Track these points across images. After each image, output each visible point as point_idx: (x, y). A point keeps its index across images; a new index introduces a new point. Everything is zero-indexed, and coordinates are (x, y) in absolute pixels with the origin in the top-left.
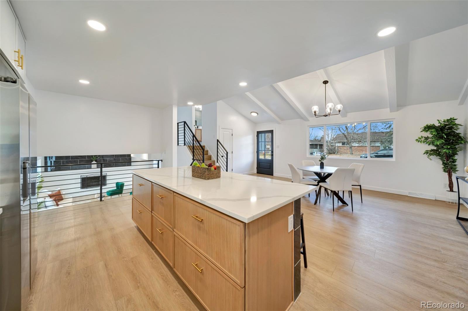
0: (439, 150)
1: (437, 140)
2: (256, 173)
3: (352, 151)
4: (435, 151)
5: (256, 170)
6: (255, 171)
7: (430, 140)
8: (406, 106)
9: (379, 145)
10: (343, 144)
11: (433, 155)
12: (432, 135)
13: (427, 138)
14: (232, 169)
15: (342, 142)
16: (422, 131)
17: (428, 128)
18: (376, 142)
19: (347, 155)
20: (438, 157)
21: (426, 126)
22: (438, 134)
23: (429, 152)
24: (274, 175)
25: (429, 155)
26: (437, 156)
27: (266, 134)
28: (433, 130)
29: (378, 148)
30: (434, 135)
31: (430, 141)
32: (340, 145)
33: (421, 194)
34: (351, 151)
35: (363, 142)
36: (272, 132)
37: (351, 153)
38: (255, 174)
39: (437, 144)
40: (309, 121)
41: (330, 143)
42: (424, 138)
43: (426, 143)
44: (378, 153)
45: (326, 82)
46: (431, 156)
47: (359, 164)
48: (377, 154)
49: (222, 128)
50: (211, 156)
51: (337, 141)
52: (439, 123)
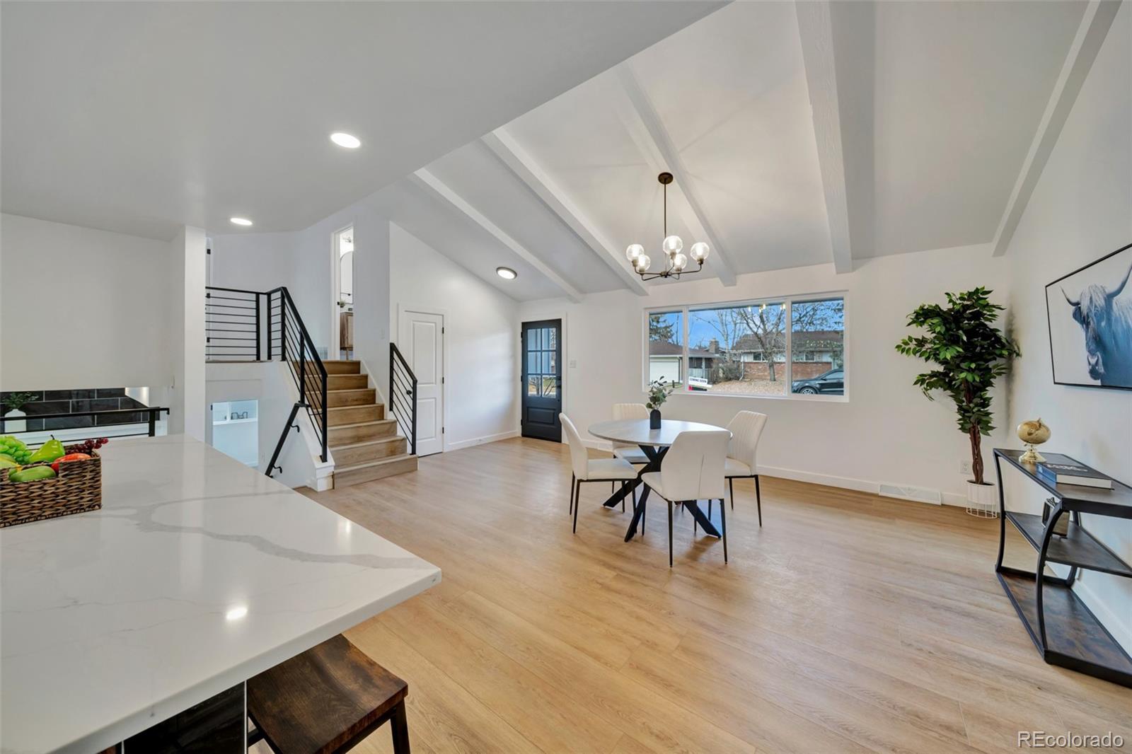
0: (951, 375)
1: (945, 348)
2: (520, 435)
3: (774, 373)
4: (941, 377)
5: (520, 427)
6: (518, 430)
7: (930, 346)
8: (873, 257)
9: (830, 360)
10: (757, 356)
11: (937, 388)
12: (934, 335)
13: (921, 342)
14: (443, 428)
15: (754, 353)
16: (909, 325)
17: (924, 315)
18: (824, 354)
19: (764, 382)
20: (949, 392)
21: (920, 310)
22: (947, 330)
23: (927, 379)
24: (563, 442)
25: (927, 386)
26: (945, 390)
27: (543, 330)
28: (935, 321)
29: (828, 366)
30: (939, 333)
31: (929, 351)
32: (750, 359)
33: (909, 489)
34: (772, 373)
35: (797, 353)
36: (557, 323)
37: (773, 379)
38: (519, 437)
39: (945, 358)
40: (647, 295)
41: (731, 355)
42: (914, 342)
43: (920, 356)
44: (827, 377)
45: (665, 178)
46: (931, 389)
47: (755, 413)
48: (825, 380)
49: (406, 311)
50: (374, 391)
51: (743, 351)
52: (949, 302)
